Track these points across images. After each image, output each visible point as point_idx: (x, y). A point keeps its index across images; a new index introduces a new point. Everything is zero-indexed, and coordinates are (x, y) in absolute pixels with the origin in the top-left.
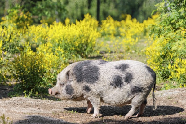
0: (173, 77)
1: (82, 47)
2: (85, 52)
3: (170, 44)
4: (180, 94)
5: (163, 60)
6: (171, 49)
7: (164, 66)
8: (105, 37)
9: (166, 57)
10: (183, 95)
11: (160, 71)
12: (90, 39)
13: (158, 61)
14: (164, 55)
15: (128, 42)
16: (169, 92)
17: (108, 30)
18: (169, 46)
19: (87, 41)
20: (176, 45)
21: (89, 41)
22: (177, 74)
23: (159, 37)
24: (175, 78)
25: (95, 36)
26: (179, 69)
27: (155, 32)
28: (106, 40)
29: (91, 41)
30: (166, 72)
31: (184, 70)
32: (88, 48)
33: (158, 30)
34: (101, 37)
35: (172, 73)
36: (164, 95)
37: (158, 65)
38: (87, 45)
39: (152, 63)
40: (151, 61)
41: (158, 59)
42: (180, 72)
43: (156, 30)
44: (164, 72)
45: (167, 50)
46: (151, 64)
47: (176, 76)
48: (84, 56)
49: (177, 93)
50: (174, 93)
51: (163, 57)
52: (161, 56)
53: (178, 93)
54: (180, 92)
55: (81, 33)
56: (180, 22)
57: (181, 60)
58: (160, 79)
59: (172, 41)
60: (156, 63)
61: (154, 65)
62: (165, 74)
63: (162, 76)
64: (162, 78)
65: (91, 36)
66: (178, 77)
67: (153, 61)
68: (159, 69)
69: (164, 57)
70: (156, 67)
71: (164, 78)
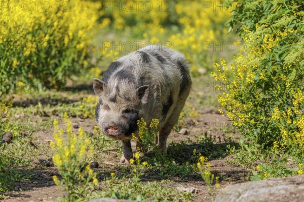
0: (285, 143)
1: (46, 58)
2: (56, 74)
3: (284, 47)
4: (291, 193)
5: (262, 96)
6: (283, 61)
7: (266, 112)
8: (136, 30)
10: (297, 198)
11: (255, 126)
12: (69, 36)
13: (248, 99)
14: (266, 79)
15: (185, 42)
16: (263, 187)
18: (280, 52)
19: (62, 40)
20: (297, 50)
21: (66, 40)
22: (298, 135)
23: (253, 29)
24: (291, 146)
25: (83, 28)
26: (302, 122)
27: (245, 14)
29: (71, 41)
30: (273, 129)
32: (64, 60)
33: (253, 11)
34: (123, 30)
35: (284, 132)
36: (245, 195)
37: (248, 108)
38: (61, 52)
39: (232, 105)
40: (230, 99)
41: (247, 91)
43: (248, 10)
44: (266, 128)
45: (273, 67)
46: (230, 108)
47: (295, 141)
48: (54, 82)
49: (283, 192)
50: (273, 190)
51: (263, 85)
52: (259, 85)
53: (286, 190)
54: (292, 188)
55: (43, 19)
58: (255, 150)
59: (288, 39)
60: (243, 102)
61: (237, 109)
63: (260, 142)
64: (259, 146)
66: (301, 144)
67: (236, 98)
68: (252, 122)
69: (267, 86)
70: (242, 116)
71: (265, 148)
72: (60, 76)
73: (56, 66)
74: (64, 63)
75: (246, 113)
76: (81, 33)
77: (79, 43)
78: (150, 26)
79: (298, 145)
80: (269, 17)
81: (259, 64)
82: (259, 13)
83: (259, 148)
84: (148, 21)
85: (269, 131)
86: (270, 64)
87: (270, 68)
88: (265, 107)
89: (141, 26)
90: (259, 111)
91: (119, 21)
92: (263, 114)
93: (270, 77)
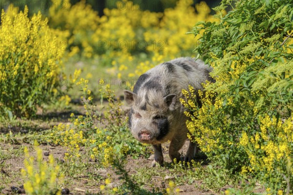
0: (253, 168)
2: (26, 102)
3: (251, 73)
5: (230, 122)
6: (250, 88)
7: (234, 137)
8: (105, 58)
9: (241, 112)
11: (224, 151)
12: (38, 65)
13: (216, 124)
14: (234, 105)
17: (113, 37)
18: (247, 79)
20: (264, 77)
22: (266, 160)
23: (221, 56)
24: (259, 171)
25: (52, 57)
26: (269, 147)
27: (213, 41)
28: (105, 65)
29: (41, 69)
30: (242, 155)
31: (283, 147)
32: (34, 88)
33: (221, 38)
34: (92, 58)
35: (252, 157)
37: (216, 134)
39: (200, 131)
40: (198, 125)
41: (216, 117)
42: (272, 156)
43: (216, 37)
44: (234, 154)
45: (241, 93)
46: (199, 134)
47: (263, 166)
51: (231, 111)
52: (227, 111)
56: (279, 12)
57: (277, 122)
58: (224, 175)
59: (255, 65)
60: (212, 128)
61: (206, 134)
62: (237, 160)
63: (228, 167)
64: (227, 171)
65: (42, 56)
66: (269, 169)
67: (204, 124)
68: (221, 147)
69: (235, 111)
70: (211, 141)
71: (234, 173)
72: (30, 104)
73: (27, 94)
74: (35, 92)
75: (215, 139)
76: (50, 61)
77: (48, 71)
78: (119, 54)
79: (266, 169)
80: (237, 44)
81: (227, 90)
82: (226, 41)
83: (227, 173)
84: (117, 49)
85: (237, 156)
86: (238, 90)
87: (238, 94)
88: (233, 132)
89: (110, 54)
90: (227, 137)
91: (88, 49)
92: (232, 139)
93: (237, 103)
